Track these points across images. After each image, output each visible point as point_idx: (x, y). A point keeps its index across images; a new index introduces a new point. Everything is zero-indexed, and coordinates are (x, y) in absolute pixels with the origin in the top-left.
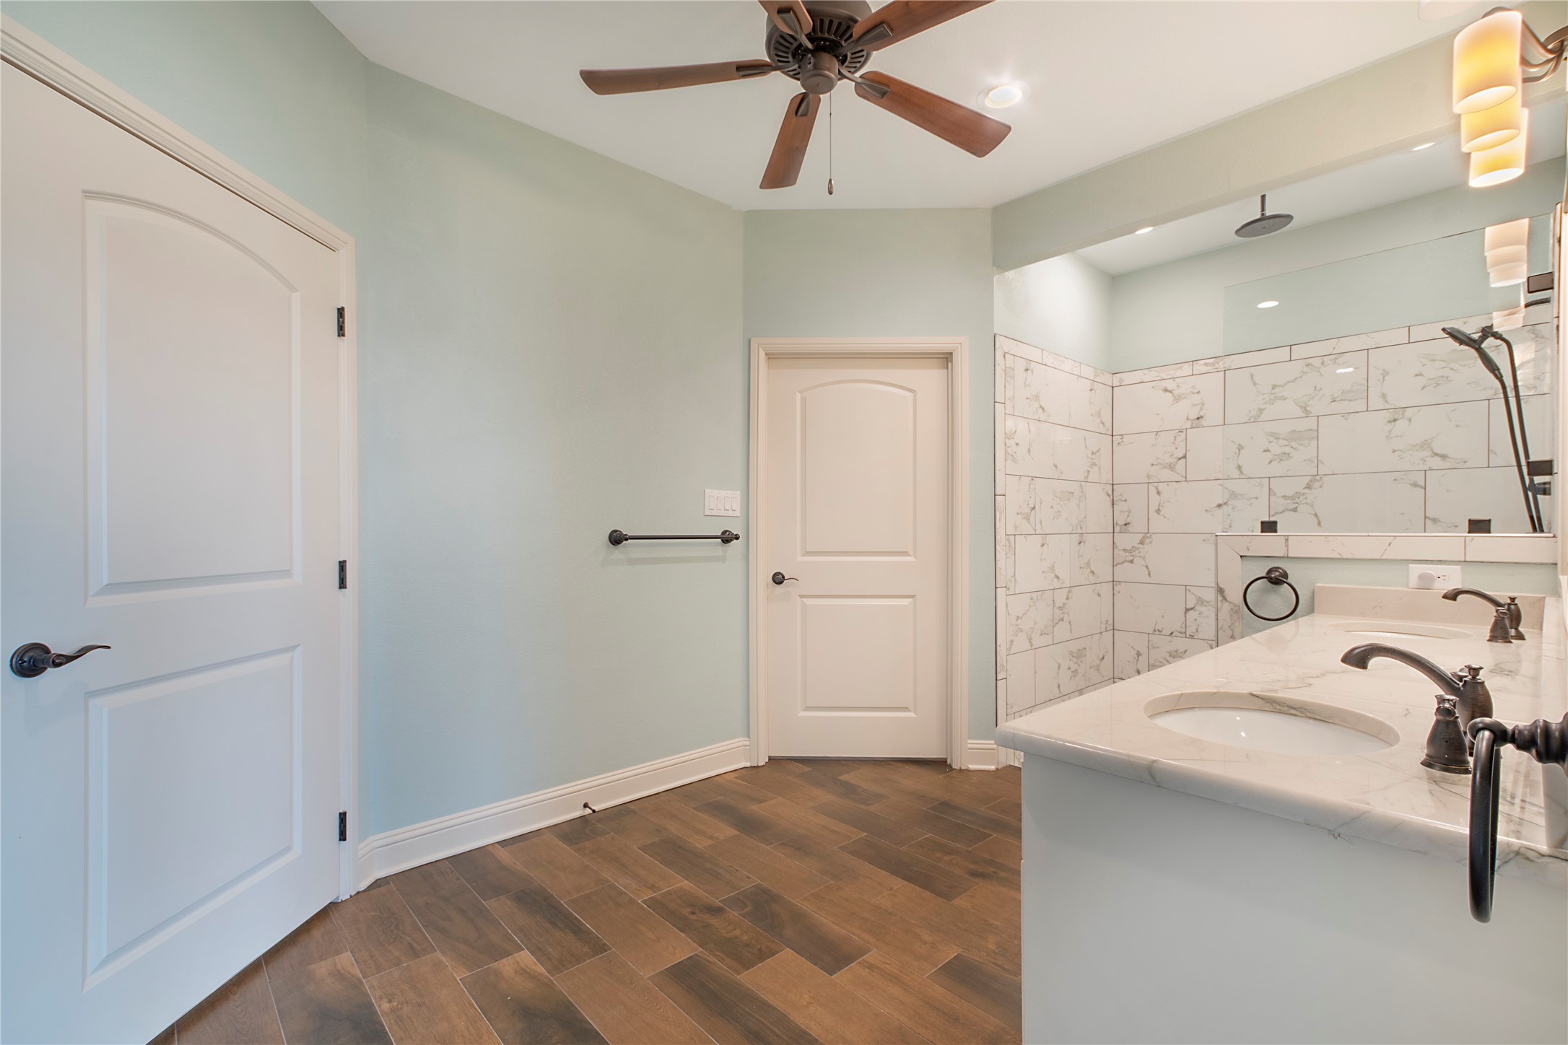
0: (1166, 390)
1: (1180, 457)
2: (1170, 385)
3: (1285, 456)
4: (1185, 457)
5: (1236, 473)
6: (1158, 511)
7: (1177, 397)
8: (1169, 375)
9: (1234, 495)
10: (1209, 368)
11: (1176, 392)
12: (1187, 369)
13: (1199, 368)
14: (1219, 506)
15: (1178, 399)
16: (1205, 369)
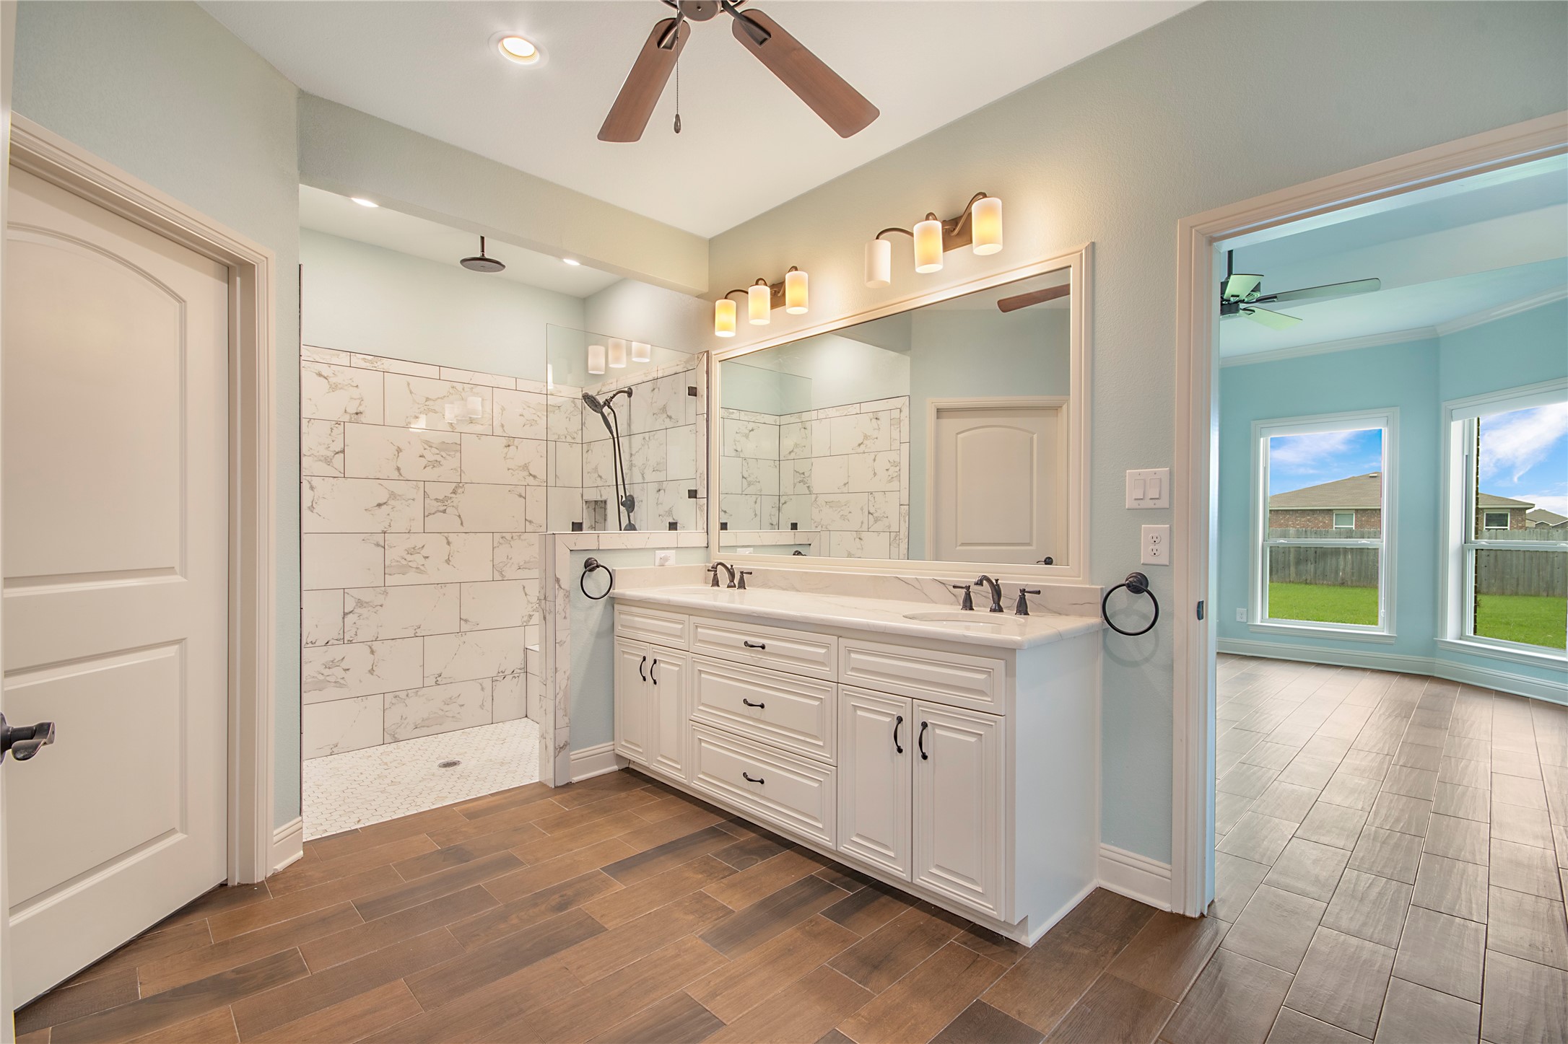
0: (320, 375)
1: (337, 451)
2: (326, 371)
3: (435, 464)
4: (343, 451)
5: (395, 475)
6: (311, 508)
7: (333, 386)
8: (324, 359)
9: (393, 495)
10: (368, 364)
11: (332, 380)
12: (344, 359)
13: (357, 360)
14: (379, 505)
15: (334, 388)
16: (364, 365)
